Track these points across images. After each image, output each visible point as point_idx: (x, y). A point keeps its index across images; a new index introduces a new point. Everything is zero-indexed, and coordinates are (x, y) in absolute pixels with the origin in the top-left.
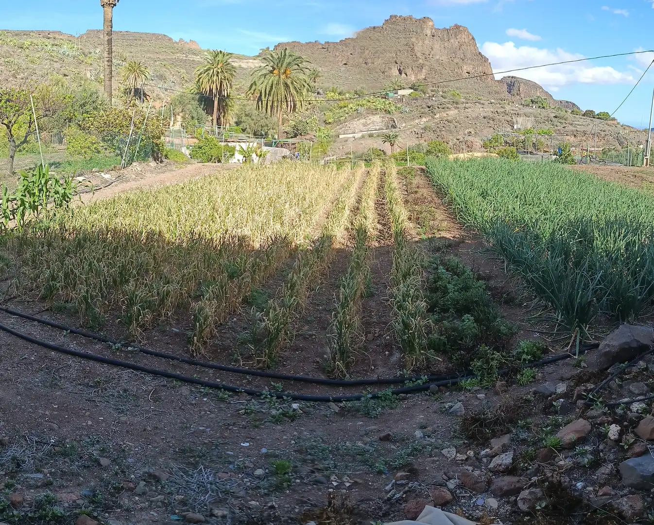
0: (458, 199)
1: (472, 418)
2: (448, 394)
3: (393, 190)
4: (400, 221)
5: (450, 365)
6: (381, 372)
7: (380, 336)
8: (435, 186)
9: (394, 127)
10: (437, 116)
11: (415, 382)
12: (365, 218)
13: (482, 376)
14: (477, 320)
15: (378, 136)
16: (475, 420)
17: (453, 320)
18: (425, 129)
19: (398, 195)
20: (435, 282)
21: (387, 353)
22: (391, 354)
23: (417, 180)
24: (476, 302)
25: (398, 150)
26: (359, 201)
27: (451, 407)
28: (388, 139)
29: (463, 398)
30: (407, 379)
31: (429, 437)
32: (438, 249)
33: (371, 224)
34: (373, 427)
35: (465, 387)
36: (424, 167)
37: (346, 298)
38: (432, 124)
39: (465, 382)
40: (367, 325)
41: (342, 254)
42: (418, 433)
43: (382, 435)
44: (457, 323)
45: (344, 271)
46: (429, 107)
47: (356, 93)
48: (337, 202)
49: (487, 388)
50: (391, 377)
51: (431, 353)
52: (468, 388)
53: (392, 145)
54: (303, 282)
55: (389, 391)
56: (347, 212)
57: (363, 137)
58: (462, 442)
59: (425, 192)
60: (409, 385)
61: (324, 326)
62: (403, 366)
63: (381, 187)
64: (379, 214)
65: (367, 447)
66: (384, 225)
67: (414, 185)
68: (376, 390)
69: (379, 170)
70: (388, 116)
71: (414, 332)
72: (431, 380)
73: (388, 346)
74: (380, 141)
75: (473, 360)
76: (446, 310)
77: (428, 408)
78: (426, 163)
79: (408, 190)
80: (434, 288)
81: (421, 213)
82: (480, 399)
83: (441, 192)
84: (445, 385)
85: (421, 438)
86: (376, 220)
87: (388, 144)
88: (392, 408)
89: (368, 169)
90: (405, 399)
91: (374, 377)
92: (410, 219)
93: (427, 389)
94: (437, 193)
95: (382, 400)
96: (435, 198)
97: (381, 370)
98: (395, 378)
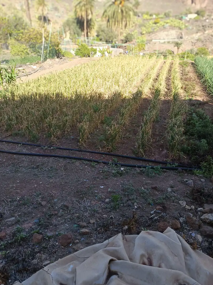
0: (209, 80)
1: (197, 190)
2: (186, 174)
3: (176, 72)
4: (177, 88)
5: (190, 161)
6: (156, 157)
7: (159, 141)
8: (197, 72)
9: (181, 38)
10: (207, 32)
11: (172, 165)
12: (161, 84)
13: (206, 171)
14: (208, 143)
15: (172, 43)
16: (198, 191)
17: (196, 140)
18: (198, 40)
19: (178, 75)
20: (190, 121)
21: (161, 149)
22: (162, 150)
23: (189, 69)
24: (210, 134)
25: (180, 52)
26: (158, 76)
27: (187, 181)
28: (177, 45)
29: (193, 178)
30: (168, 163)
31: (174, 192)
32: (194, 105)
33: (163, 88)
34: (150, 182)
35: (196, 174)
36: (193, 62)
37: (146, 121)
38: (202, 38)
39: (197, 171)
40: (154, 134)
41: (146, 101)
42: (169, 190)
43: (154, 186)
44: (197, 142)
45: (146, 109)
46: (203, 26)
47: (165, 14)
48: (147, 76)
49: (206, 177)
50: (161, 161)
51: (182, 154)
52: (197, 174)
53: (178, 48)
54: (127, 113)
55: (159, 166)
56: (151, 80)
57: (164, 43)
58: (190, 200)
59: (192, 75)
60: (169, 166)
61: (135, 133)
62: (167, 157)
63: (170, 71)
64: (166, 84)
65: (146, 190)
66: (168, 89)
67: (186, 71)
68: (153, 165)
69: (170, 61)
70: (180, 31)
71: (176, 142)
72: (179, 166)
73: (162, 146)
74: (173, 45)
75: (202, 162)
76: (192, 135)
77: (176, 178)
78: (195, 60)
79: (183, 73)
80: (188, 123)
81: (188, 85)
82: (202, 182)
83: (200, 75)
84: (186, 170)
85: (170, 192)
86: (165, 87)
87: (176, 48)
88: (159, 175)
89: (165, 60)
90: (165, 172)
91: (153, 159)
92: (182, 88)
93: (177, 169)
94: (198, 76)
95: (155, 170)
96: (197, 79)
97: (157, 156)
98: (163, 161)
